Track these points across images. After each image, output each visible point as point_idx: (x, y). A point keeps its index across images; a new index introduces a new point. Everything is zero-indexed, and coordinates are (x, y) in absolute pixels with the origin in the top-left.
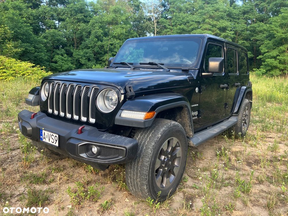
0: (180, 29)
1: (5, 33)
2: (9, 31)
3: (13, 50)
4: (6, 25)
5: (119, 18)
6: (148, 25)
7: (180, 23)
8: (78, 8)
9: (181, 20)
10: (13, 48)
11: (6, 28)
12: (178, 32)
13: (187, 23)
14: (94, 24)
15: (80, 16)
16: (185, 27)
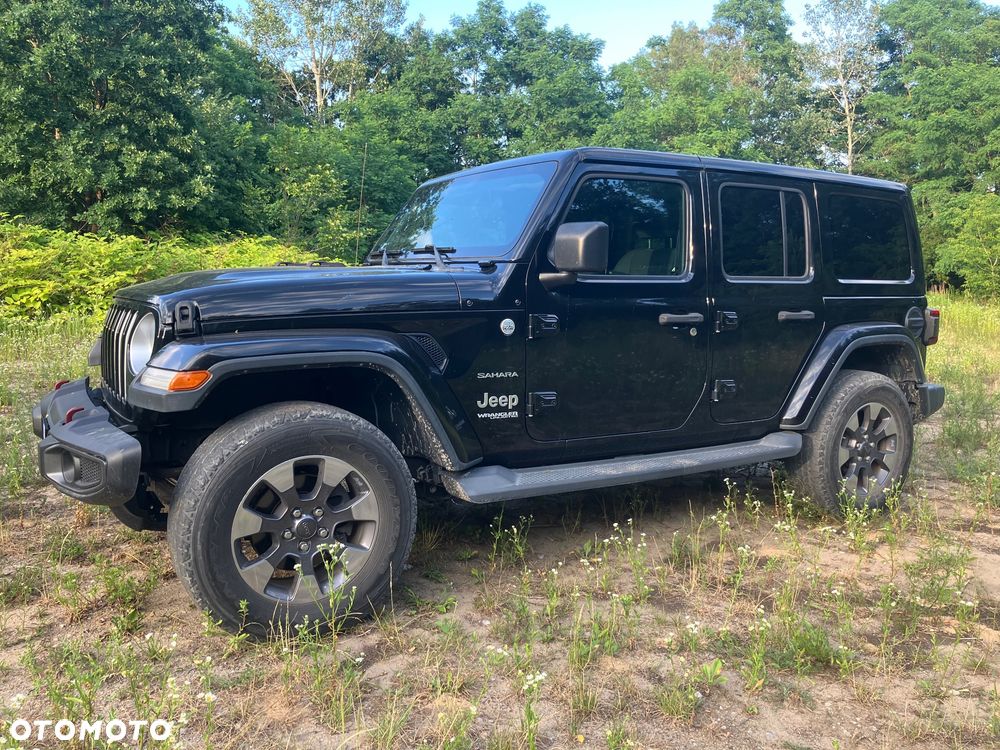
0: (939, 125)
1: (324, 187)
2: (334, 181)
3: (344, 235)
4: (328, 165)
5: (700, 108)
6: (811, 122)
7: (939, 105)
8: (560, 91)
9: (947, 93)
10: (345, 229)
11: (328, 172)
12: (931, 137)
13: (972, 100)
14: (608, 137)
15: (564, 115)
16: (962, 118)
